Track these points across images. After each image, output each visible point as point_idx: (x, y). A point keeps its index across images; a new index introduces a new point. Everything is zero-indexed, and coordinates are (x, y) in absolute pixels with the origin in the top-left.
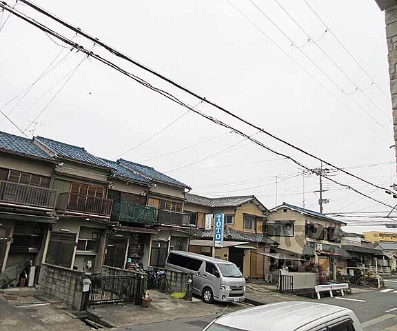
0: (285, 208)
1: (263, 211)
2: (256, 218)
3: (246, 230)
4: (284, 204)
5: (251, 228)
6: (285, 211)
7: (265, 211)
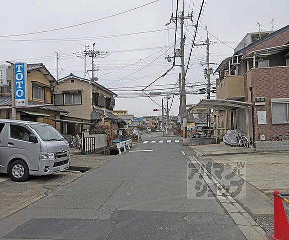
0: (72, 79)
1: (50, 82)
2: (45, 88)
3: (35, 99)
4: (72, 74)
5: (40, 98)
6: (72, 81)
7: (53, 81)
